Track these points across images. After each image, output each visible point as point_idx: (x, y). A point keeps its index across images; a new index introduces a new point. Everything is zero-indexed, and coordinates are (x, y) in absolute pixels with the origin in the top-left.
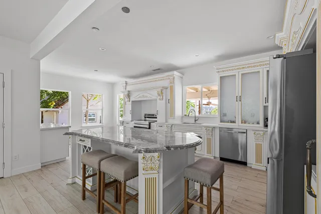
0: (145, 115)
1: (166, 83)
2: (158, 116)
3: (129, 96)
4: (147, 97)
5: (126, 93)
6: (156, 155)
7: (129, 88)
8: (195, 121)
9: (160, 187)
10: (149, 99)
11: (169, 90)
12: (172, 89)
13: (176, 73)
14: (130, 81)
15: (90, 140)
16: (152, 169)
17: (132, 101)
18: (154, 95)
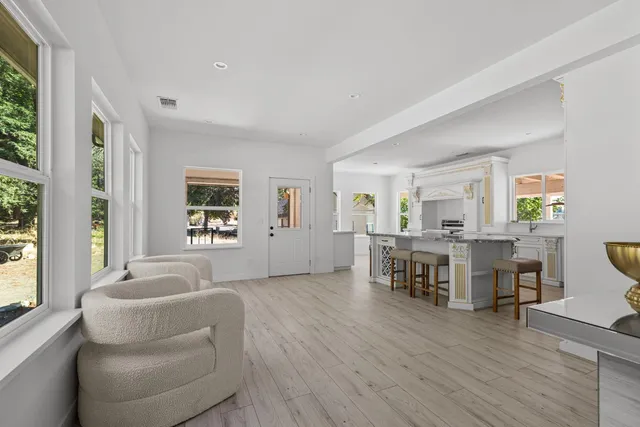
0: (444, 221)
1: (478, 174)
2: (465, 223)
3: (418, 194)
4: (445, 194)
5: (415, 191)
6: (465, 245)
7: (417, 183)
8: (531, 230)
9: (469, 274)
10: (450, 197)
11: (482, 184)
12: (489, 183)
13: (495, 159)
14: (418, 172)
15: (394, 239)
16: (461, 256)
17: (424, 203)
18: (458, 191)
